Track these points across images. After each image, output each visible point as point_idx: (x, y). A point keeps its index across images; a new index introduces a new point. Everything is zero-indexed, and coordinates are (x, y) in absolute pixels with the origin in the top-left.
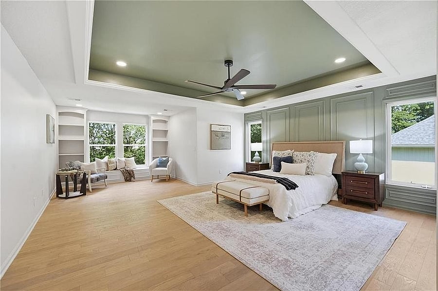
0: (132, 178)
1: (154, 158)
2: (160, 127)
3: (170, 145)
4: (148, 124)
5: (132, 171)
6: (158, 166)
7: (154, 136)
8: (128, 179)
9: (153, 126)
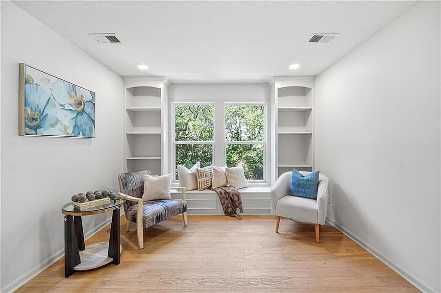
0: (238, 210)
1: (281, 171)
2: (294, 103)
3: (315, 142)
4: (269, 99)
5: (238, 195)
6: (290, 193)
7: (280, 124)
8: (230, 210)
9: (278, 103)
